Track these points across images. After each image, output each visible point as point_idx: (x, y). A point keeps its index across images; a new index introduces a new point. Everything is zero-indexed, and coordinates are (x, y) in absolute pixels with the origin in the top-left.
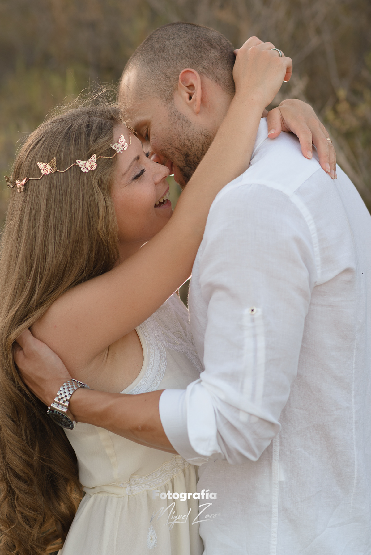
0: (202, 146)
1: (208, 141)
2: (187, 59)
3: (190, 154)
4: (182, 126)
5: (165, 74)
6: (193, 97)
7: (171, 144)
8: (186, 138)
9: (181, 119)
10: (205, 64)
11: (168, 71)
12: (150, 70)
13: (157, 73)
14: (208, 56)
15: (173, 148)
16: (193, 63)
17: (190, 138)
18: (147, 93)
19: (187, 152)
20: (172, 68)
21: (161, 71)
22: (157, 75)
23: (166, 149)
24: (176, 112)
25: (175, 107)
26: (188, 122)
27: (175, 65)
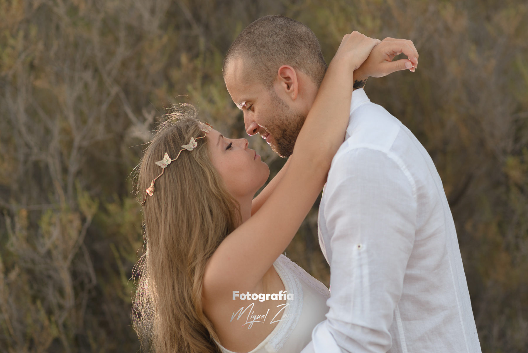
0: (298, 124)
1: (302, 120)
2: (283, 54)
3: (287, 130)
4: (282, 109)
5: (267, 66)
6: (291, 88)
7: (273, 122)
8: (285, 118)
9: (281, 104)
10: (297, 60)
11: (269, 64)
12: (254, 62)
13: (260, 65)
14: (299, 52)
15: (274, 125)
16: (289, 58)
17: (288, 119)
18: (252, 79)
19: (285, 128)
20: (272, 62)
21: (263, 64)
22: (260, 66)
23: (269, 126)
24: (277, 97)
25: (276, 93)
26: (287, 107)
27: (274, 59)
